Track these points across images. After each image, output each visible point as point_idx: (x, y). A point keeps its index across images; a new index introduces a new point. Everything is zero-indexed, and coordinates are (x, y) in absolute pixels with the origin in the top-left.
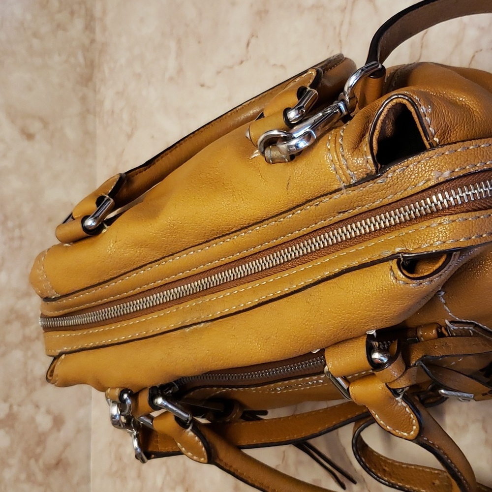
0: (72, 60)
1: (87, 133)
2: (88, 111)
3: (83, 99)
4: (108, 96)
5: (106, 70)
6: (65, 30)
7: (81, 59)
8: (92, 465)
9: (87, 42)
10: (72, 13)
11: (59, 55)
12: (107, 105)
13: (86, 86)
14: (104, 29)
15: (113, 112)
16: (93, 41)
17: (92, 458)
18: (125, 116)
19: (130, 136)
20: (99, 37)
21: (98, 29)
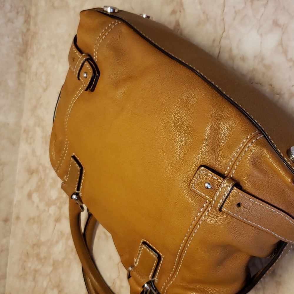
0: (15, 40)
1: (20, 83)
2: (22, 71)
3: (20, 64)
4: (34, 63)
5: (35, 48)
6: (12, 22)
7: (20, 40)
8: (8, 270)
9: (25, 30)
10: (18, 13)
11: (8, 37)
12: (34, 68)
13: (22, 56)
14: (36, 24)
15: (36, 74)
16: (28, 30)
17: (8, 265)
18: (43, 78)
19: (45, 90)
20: (32, 28)
21: (32, 23)
